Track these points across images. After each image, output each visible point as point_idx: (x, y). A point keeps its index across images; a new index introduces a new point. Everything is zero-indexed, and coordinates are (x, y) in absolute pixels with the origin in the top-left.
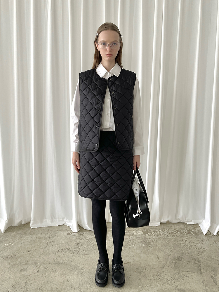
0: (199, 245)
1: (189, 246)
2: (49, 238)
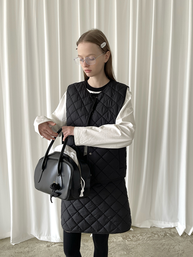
0: (177, 248)
1: (168, 249)
2: (28, 252)
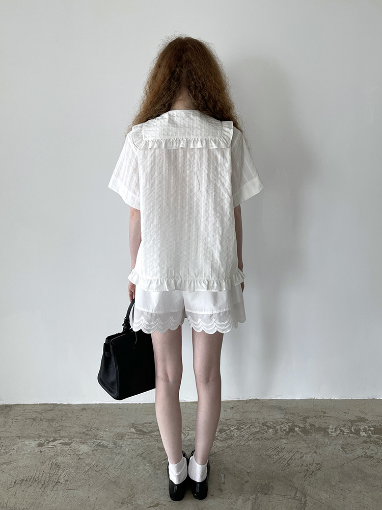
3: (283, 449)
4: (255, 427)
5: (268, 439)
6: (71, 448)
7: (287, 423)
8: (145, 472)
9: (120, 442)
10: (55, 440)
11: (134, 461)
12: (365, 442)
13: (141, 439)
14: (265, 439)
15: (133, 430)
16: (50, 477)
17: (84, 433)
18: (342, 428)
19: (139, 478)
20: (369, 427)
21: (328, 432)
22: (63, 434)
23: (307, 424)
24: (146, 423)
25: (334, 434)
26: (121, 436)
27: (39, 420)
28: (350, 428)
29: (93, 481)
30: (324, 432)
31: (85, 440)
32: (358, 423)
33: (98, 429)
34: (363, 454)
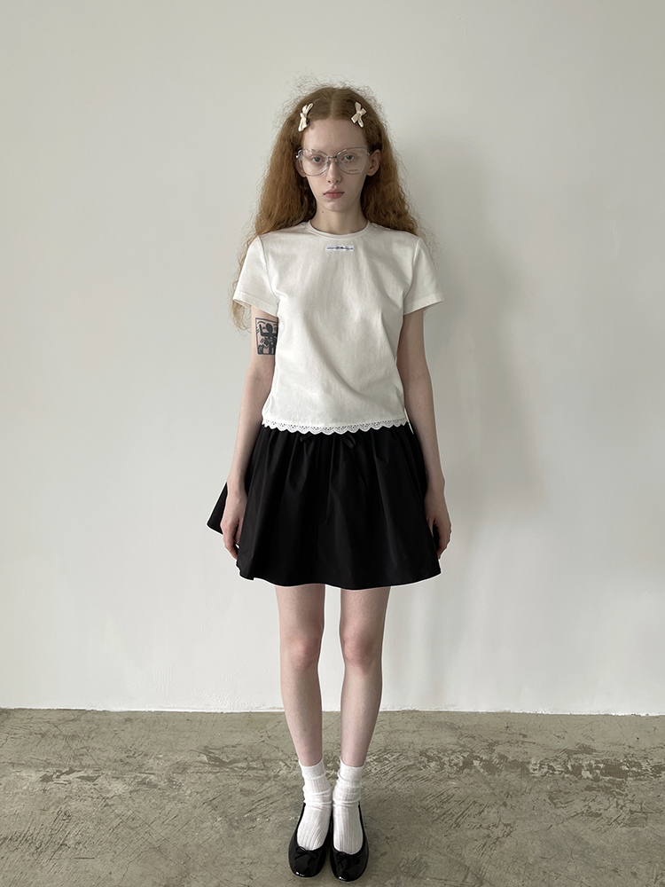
3: (450, 797)
4: (407, 758)
5: (428, 780)
6: (96, 787)
7: (461, 752)
8: (212, 832)
9: (178, 778)
10: (71, 771)
11: (197, 812)
12: (589, 788)
13: (215, 773)
14: (423, 778)
15: (205, 758)
16: (51, 835)
17: (121, 761)
18: (552, 764)
19: (201, 842)
20: (597, 762)
21: (528, 770)
22: (87, 761)
23: (495, 755)
24: (227, 746)
25: (537, 774)
26: (183, 768)
27: (51, 736)
28: (565, 763)
29: (122, 846)
30: (522, 770)
31: (121, 774)
32: (580, 756)
33: (146, 755)
34: (584, 809)
